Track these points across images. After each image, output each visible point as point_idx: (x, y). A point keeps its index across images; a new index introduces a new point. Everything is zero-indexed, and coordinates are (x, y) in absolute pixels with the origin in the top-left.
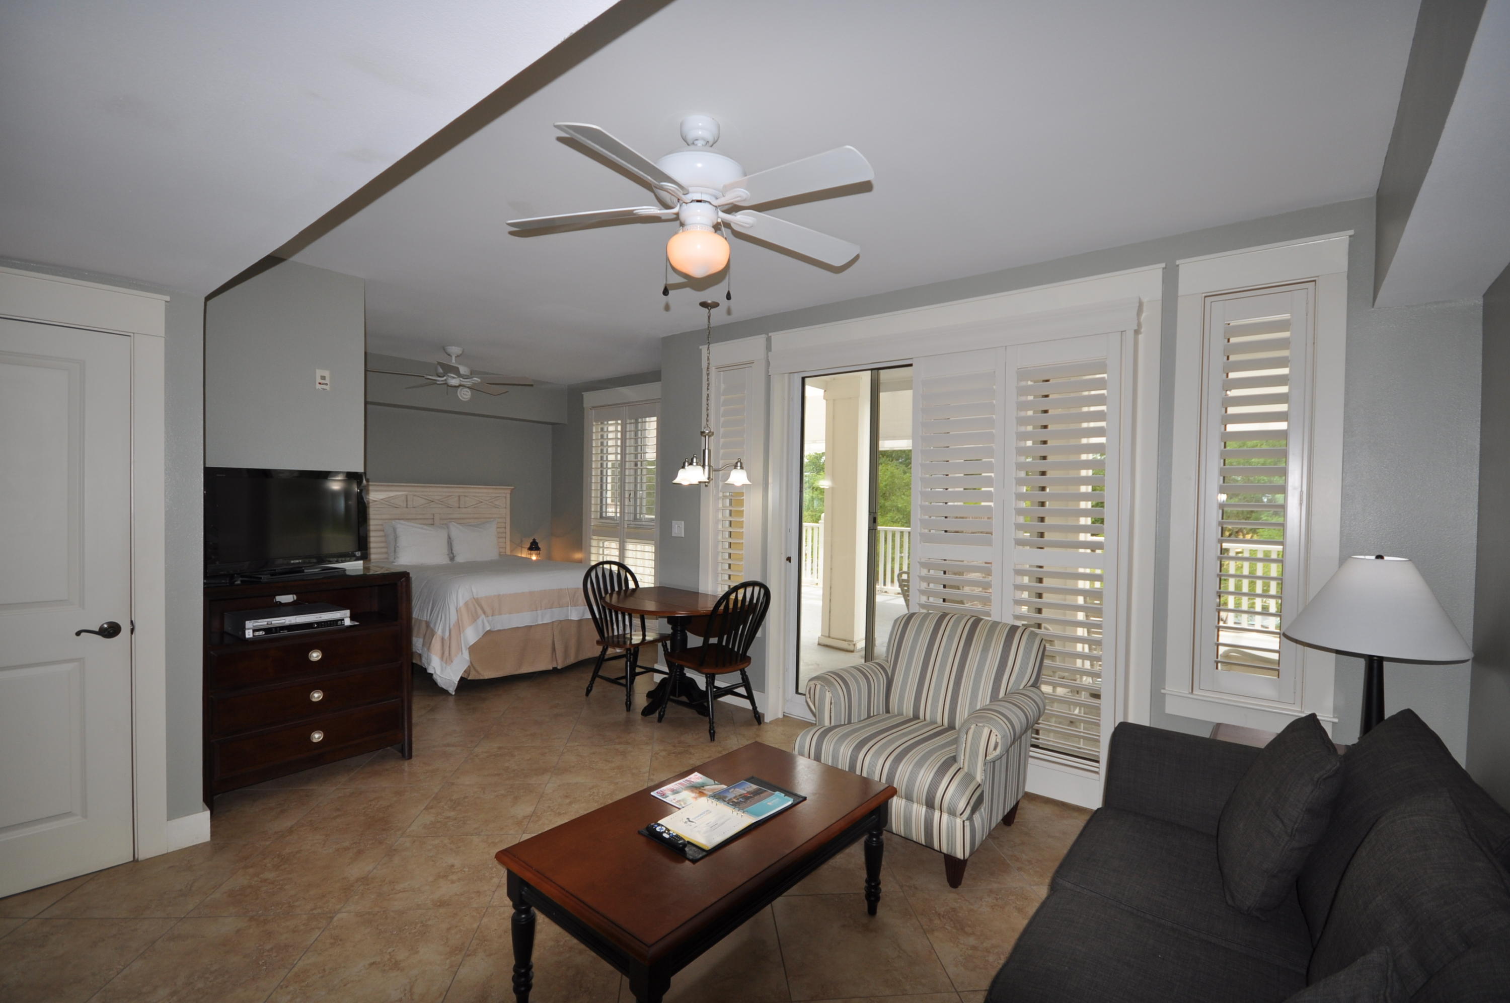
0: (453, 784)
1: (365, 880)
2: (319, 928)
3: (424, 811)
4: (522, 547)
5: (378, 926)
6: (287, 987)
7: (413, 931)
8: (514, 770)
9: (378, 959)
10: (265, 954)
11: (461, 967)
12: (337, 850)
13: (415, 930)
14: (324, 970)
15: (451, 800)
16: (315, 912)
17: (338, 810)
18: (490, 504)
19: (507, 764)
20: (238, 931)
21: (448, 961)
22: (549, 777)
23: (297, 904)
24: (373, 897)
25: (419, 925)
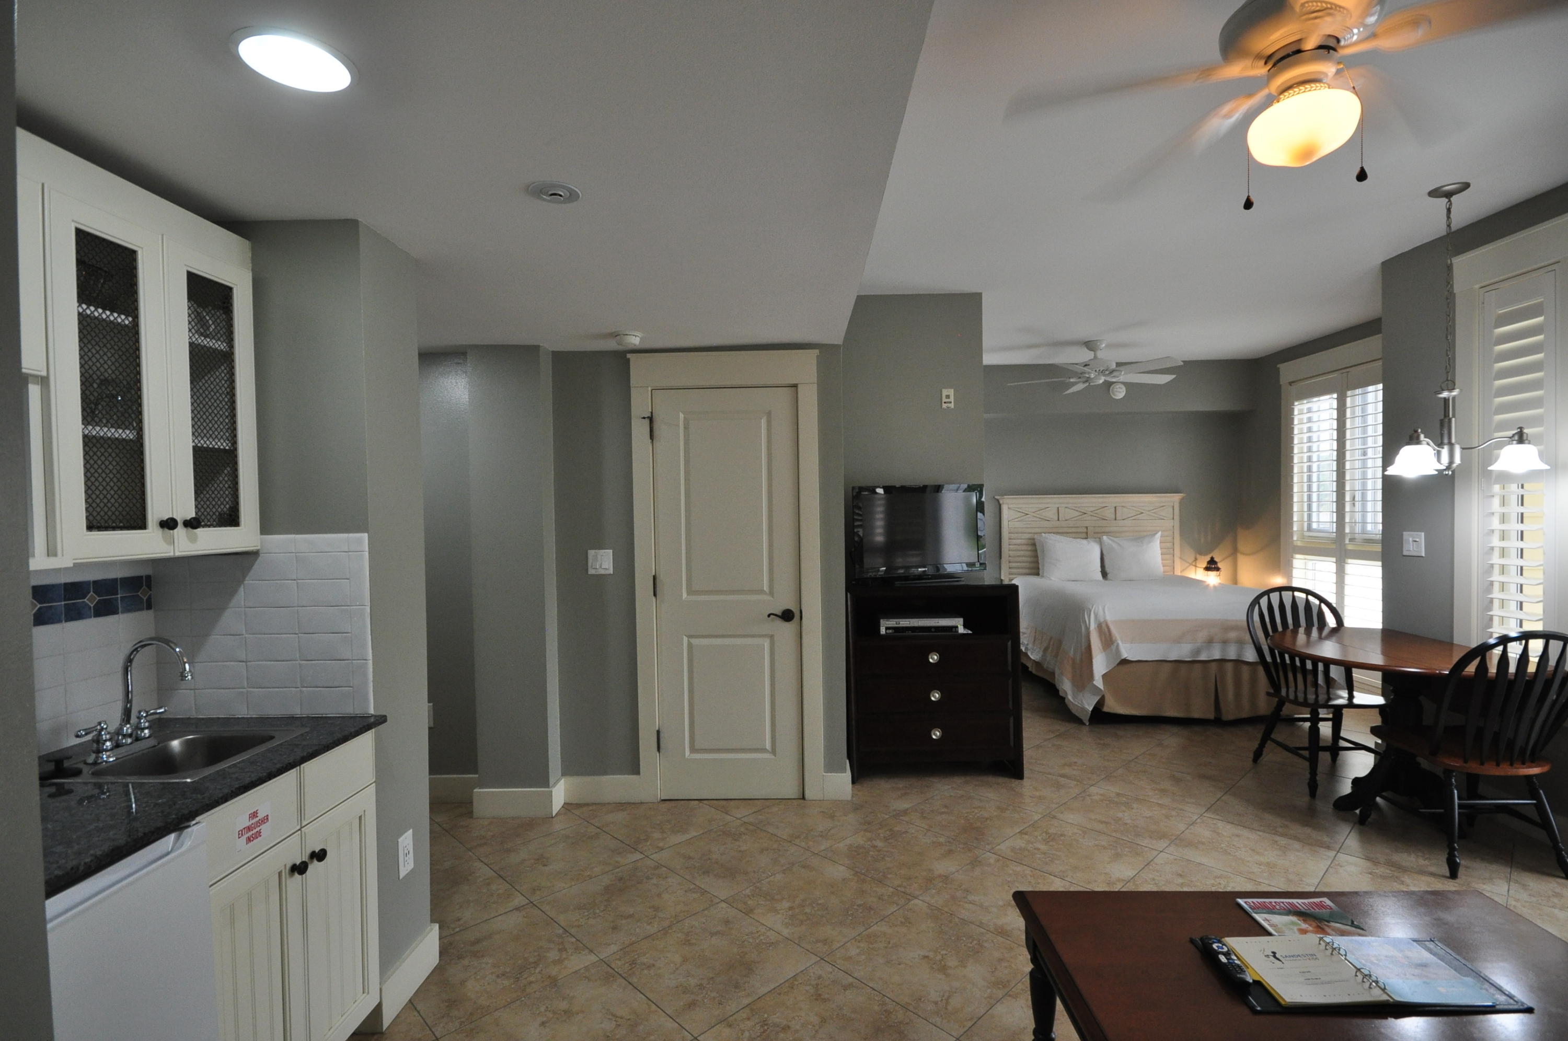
0: (1054, 817)
1: (946, 878)
2: (898, 905)
3: (1018, 834)
4: (1196, 566)
5: (942, 925)
6: (859, 942)
7: (969, 945)
8: (1126, 824)
9: (931, 955)
10: (855, 907)
11: (998, 1003)
12: (934, 842)
13: (971, 945)
14: (889, 942)
15: (1047, 833)
16: (899, 889)
17: (946, 807)
18: (1153, 514)
19: (1120, 815)
20: (844, 880)
21: (989, 991)
22: (1166, 845)
23: (889, 876)
24: (946, 897)
25: (975, 942)
